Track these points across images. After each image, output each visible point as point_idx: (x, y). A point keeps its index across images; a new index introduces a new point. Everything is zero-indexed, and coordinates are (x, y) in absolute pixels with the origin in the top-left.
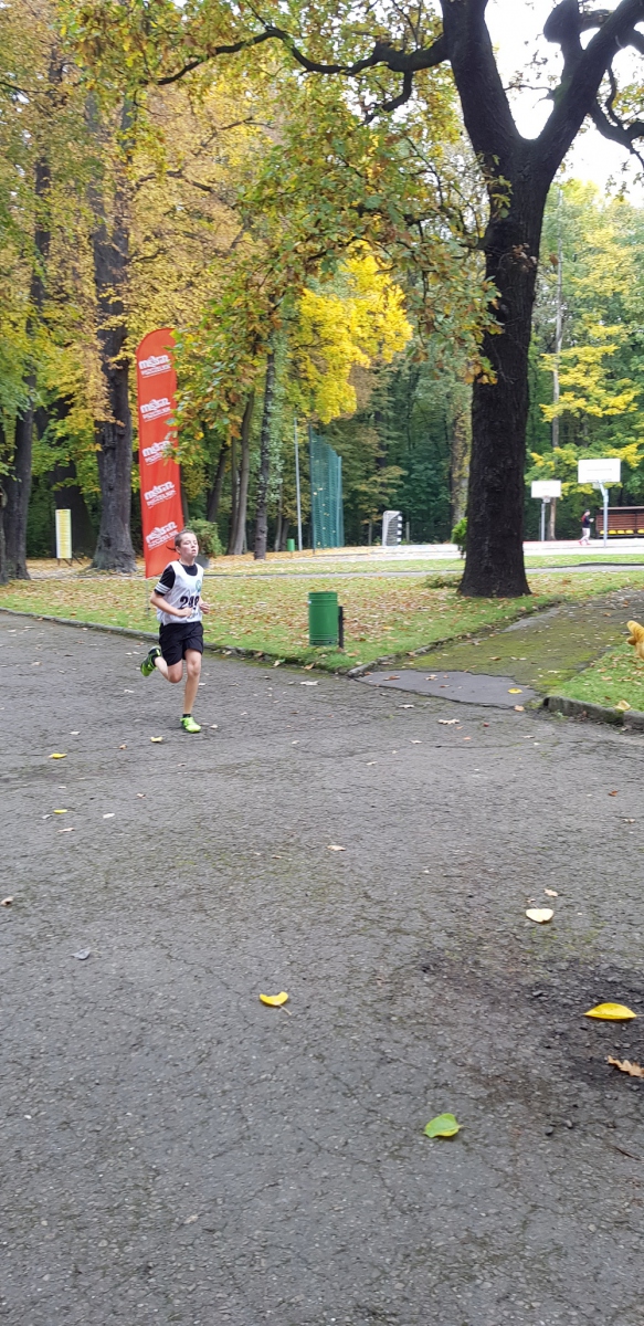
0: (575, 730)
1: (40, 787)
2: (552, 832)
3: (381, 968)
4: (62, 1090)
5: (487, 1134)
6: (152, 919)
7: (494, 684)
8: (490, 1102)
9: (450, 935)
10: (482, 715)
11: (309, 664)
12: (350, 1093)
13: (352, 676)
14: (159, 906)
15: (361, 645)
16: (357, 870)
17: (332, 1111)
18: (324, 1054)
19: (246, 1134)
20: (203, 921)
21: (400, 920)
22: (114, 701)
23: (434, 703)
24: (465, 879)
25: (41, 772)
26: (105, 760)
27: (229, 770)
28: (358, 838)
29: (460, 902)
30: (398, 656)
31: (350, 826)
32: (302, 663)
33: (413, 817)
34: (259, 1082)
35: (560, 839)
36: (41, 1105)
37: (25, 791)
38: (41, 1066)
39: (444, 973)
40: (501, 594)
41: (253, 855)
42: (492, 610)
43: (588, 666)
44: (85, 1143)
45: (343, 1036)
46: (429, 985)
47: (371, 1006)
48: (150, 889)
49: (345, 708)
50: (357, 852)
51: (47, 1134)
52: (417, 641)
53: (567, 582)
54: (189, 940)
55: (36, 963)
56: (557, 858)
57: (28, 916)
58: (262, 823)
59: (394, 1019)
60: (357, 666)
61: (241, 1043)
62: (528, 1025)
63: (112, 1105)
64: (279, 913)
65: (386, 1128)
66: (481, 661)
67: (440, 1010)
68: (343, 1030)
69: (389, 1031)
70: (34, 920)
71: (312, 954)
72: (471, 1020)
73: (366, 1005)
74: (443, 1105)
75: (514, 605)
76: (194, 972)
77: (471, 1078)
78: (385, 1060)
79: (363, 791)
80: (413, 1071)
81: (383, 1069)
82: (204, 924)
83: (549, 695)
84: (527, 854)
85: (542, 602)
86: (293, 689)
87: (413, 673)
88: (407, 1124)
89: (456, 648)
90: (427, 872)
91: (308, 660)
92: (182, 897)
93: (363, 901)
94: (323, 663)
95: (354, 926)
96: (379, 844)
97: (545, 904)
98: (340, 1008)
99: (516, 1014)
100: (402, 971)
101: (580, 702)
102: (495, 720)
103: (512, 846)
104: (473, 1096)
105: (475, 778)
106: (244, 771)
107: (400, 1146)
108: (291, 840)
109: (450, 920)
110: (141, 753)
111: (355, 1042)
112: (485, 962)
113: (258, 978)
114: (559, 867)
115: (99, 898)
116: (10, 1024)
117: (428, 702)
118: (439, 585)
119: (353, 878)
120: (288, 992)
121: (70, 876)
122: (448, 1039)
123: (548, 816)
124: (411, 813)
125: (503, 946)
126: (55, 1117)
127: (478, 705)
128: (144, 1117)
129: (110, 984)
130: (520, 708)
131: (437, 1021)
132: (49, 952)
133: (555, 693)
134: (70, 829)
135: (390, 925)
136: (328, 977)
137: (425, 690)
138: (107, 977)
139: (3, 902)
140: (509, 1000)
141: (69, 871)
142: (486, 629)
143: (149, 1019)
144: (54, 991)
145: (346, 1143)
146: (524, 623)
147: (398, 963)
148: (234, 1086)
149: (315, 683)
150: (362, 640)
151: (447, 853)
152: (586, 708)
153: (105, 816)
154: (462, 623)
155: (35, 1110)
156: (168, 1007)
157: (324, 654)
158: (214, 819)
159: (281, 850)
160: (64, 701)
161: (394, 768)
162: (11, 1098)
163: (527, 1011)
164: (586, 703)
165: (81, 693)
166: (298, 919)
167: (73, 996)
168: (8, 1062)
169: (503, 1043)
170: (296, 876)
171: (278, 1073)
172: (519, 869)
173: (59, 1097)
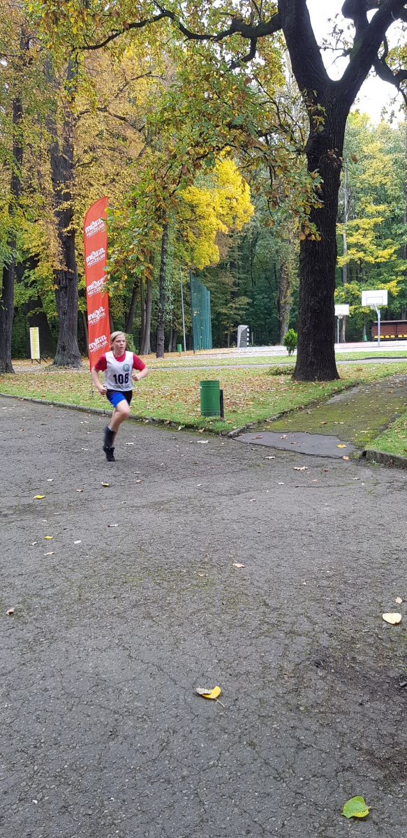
0: (386, 474)
1: (28, 520)
2: (388, 552)
3: (285, 664)
4: (60, 776)
5: (391, 814)
6: (115, 625)
7: (328, 441)
8: (387, 783)
9: (331, 636)
10: (322, 463)
11: (201, 428)
12: (279, 778)
13: (231, 437)
14: (118, 614)
15: (234, 415)
16: (255, 583)
17: (268, 795)
18: (255, 741)
19: (205, 817)
20: (152, 627)
21: (294, 623)
22: (75, 456)
23: (288, 455)
24: (333, 589)
25: (29, 509)
26: (72, 499)
27: (157, 506)
28: (252, 557)
29: (333, 607)
30: (259, 422)
31: (245, 548)
32: (197, 428)
33: (289, 540)
34: (209, 768)
35: (395, 556)
36: (44, 791)
37: (19, 524)
38: (42, 755)
39: (331, 668)
40: (320, 379)
41: (180, 572)
42: (317, 389)
43: (387, 428)
44: (81, 826)
45: (266, 725)
46: (323, 678)
47: (283, 697)
48: (111, 600)
49: (229, 459)
50: (254, 568)
51: (50, 819)
52: (269, 412)
53: (360, 370)
54: (143, 643)
55: (34, 663)
56: (395, 572)
57: (26, 623)
58: (184, 546)
59: (302, 708)
60: (233, 429)
61: (191, 732)
62: (402, 712)
63: (99, 791)
64: (205, 619)
65: (312, 810)
66: (314, 425)
67: (334, 700)
68: (266, 720)
69: (300, 720)
70: (30, 627)
71: (234, 653)
72: (359, 709)
73: (279, 697)
74: (352, 787)
75: (329, 386)
76: (149, 671)
77: (368, 761)
78: (301, 747)
79: (250, 521)
80: (323, 755)
81: (301, 754)
82: (152, 629)
83: (366, 449)
84: (373, 569)
85: (348, 384)
86: (193, 447)
87: (271, 434)
88: (327, 806)
89: (296, 416)
90: (305, 583)
91: (200, 426)
92: (134, 606)
93: (263, 609)
94: (211, 428)
95: (260, 629)
96: (269, 562)
97: (395, 609)
98: (260, 700)
99: (390, 701)
100: (301, 666)
101: (387, 453)
102: (332, 467)
103: (361, 562)
104: (373, 778)
105: (325, 510)
106: (167, 506)
107: (326, 827)
108: (206, 560)
109: (329, 623)
110: (95, 494)
111: (277, 730)
112: (360, 658)
113: (197, 675)
114: (397, 579)
115: (76, 608)
116: (17, 716)
117: (285, 454)
118: (278, 373)
119: (253, 590)
120: (220, 686)
121: (54, 591)
122: (345, 726)
123: (382, 539)
124: (286, 537)
125: (370, 645)
126: (56, 802)
127: (318, 456)
128: (124, 801)
129: (89, 681)
130: (347, 458)
131: (334, 710)
132: (43, 653)
133: (369, 448)
134: (51, 553)
135: (286, 627)
136: (248, 673)
137: (281, 445)
138: (86, 675)
139: (7, 613)
140: (383, 690)
141: (53, 587)
142: (313, 403)
143: (121, 712)
144: (48, 687)
145: (283, 824)
146: (337, 398)
147: (297, 660)
148: (190, 772)
149: (207, 442)
150: (234, 411)
151: (316, 569)
152: (392, 457)
153: (76, 542)
154: (297, 398)
155: (40, 796)
156: (133, 701)
157: (211, 422)
158: (150, 544)
159: (200, 568)
160: (41, 456)
161: (269, 504)
162: (22, 784)
163: (398, 699)
164: (392, 454)
165: (52, 451)
166: (219, 623)
167: (63, 692)
168: (18, 751)
169: (387, 729)
170: (214, 588)
171: (222, 759)
172: (369, 580)
173: (58, 783)
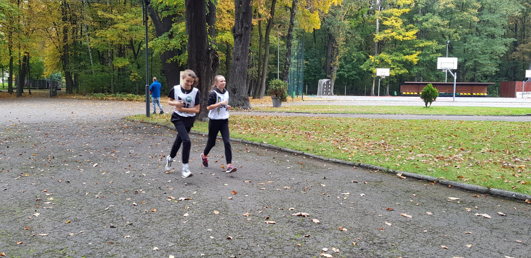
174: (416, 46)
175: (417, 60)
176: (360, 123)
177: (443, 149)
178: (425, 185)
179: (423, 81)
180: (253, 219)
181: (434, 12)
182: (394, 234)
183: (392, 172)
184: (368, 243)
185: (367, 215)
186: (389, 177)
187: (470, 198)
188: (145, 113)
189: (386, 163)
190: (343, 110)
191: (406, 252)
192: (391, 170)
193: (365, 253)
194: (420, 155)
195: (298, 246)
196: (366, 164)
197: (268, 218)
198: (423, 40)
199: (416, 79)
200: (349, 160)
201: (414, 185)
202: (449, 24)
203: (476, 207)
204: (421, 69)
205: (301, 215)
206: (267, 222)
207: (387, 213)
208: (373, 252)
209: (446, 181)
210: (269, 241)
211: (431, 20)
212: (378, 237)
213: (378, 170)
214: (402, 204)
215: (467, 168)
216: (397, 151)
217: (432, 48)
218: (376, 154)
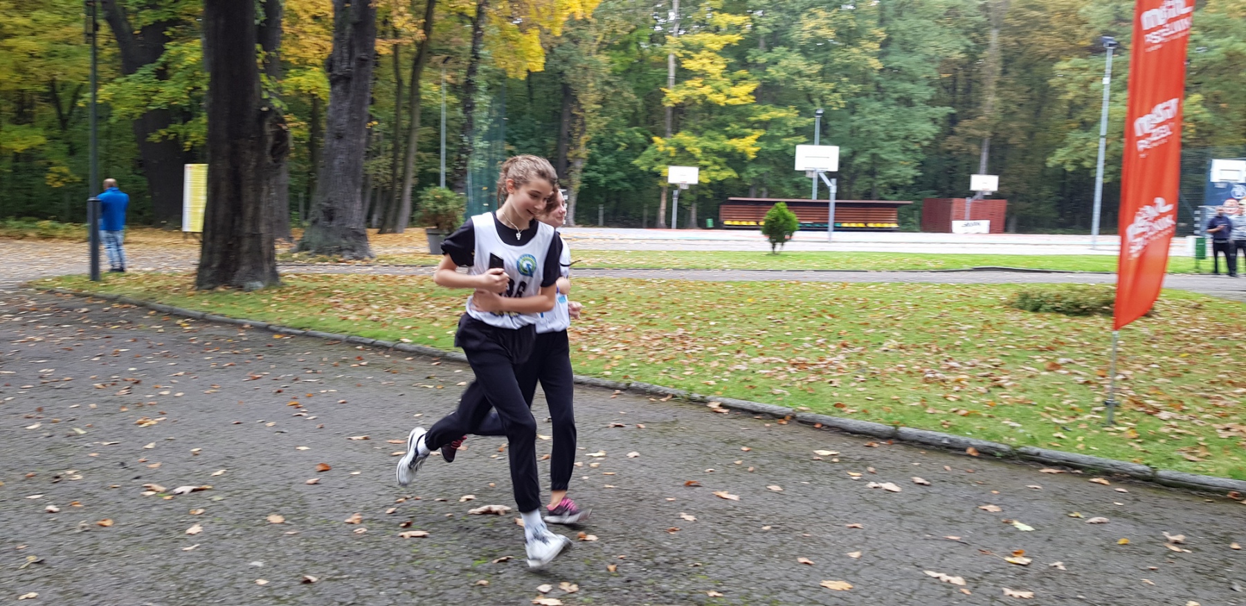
174: (752, 119)
175: (756, 149)
176: (632, 291)
177: (807, 345)
178: (768, 425)
179: (768, 196)
180: (371, 528)
181: (790, 45)
182: (701, 538)
183: (700, 399)
184: (642, 564)
185: (641, 500)
186: (691, 411)
187: (857, 449)
188: (86, 269)
189: (686, 380)
190: (594, 261)
191: (724, 577)
192: (696, 396)
193: (635, 589)
194: (758, 360)
195: (481, 585)
196: (644, 383)
197: (408, 525)
198: (768, 106)
199: (753, 191)
200: (606, 376)
201: (744, 428)
202: (822, 73)
203: (871, 469)
204: (763, 170)
205: (488, 512)
206: (407, 534)
207: (685, 493)
208: (653, 584)
209: (809, 416)
210: (410, 579)
211: (784, 63)
212: (664, 549)
213: (669, 397)
214: (720, 470)
215: (853, 384)
216: (711, 352)
217: (785, 125)
218: (665, 360)
